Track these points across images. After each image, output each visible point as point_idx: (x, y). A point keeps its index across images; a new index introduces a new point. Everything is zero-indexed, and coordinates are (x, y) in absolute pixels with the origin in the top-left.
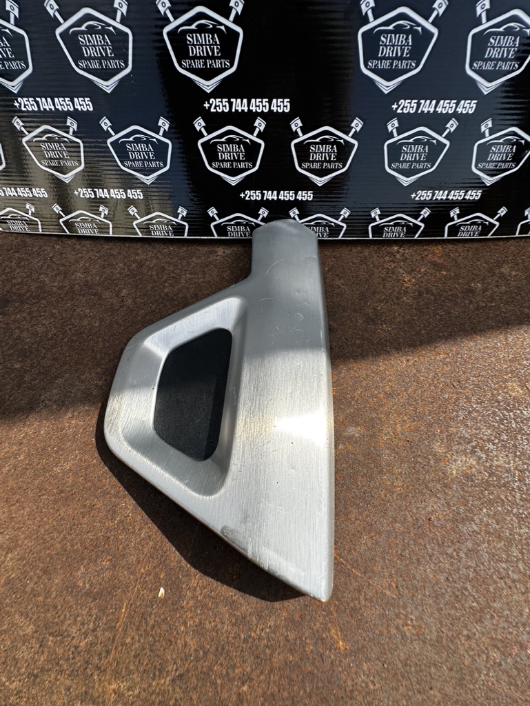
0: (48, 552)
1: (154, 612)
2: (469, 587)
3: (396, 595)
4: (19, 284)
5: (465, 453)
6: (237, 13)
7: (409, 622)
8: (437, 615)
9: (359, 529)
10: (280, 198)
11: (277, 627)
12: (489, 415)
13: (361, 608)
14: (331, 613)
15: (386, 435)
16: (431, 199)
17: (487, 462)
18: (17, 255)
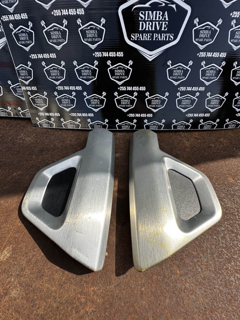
2: (224, 250)
3: (197, 253)
4: (47, 145)
6: (131, 65)
8: (213, 261)
12: (223, 189)
13: (184, 259)
14: (173, 260)
16: (193, 116)
17: (224, 205)
18: (45, 135)
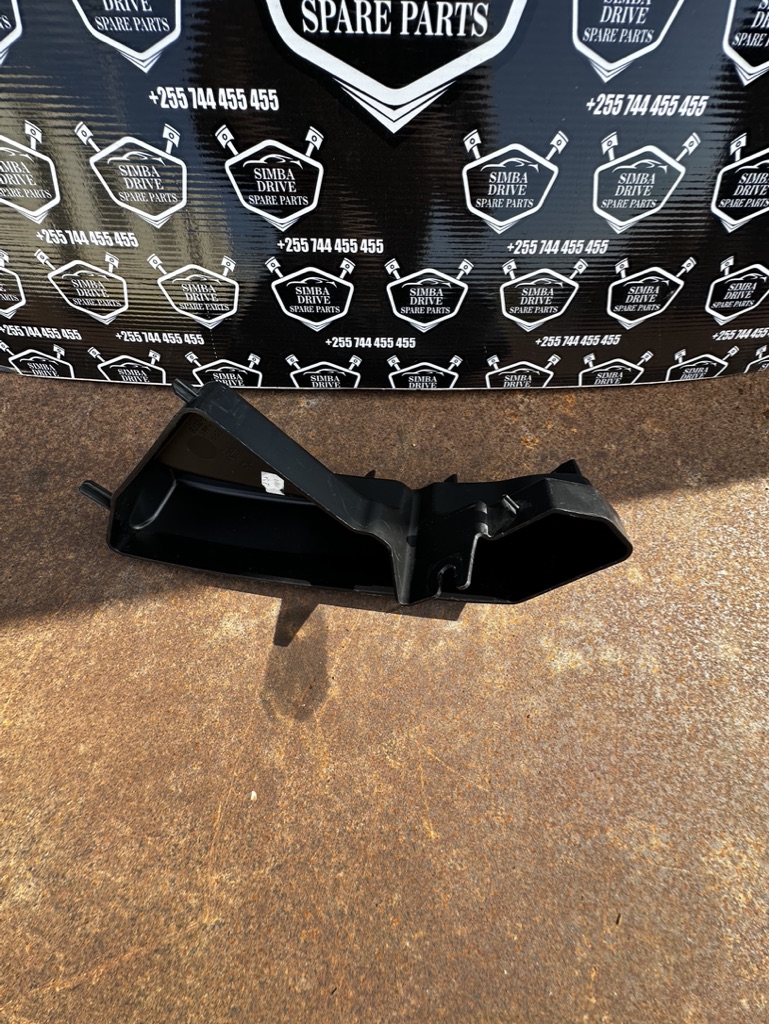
0: (135, 759)
1: (249, 812)
3: (488, 789)
5: (572, 647)
6: (315, 147)
7: (499, 813)
8: (526, 805)
9: (456, 728)
10: (375, 345)
11: (371, 821)
12: (603, 606)
13: (453, 802)
16: (560, 346)
17: (593, 656)
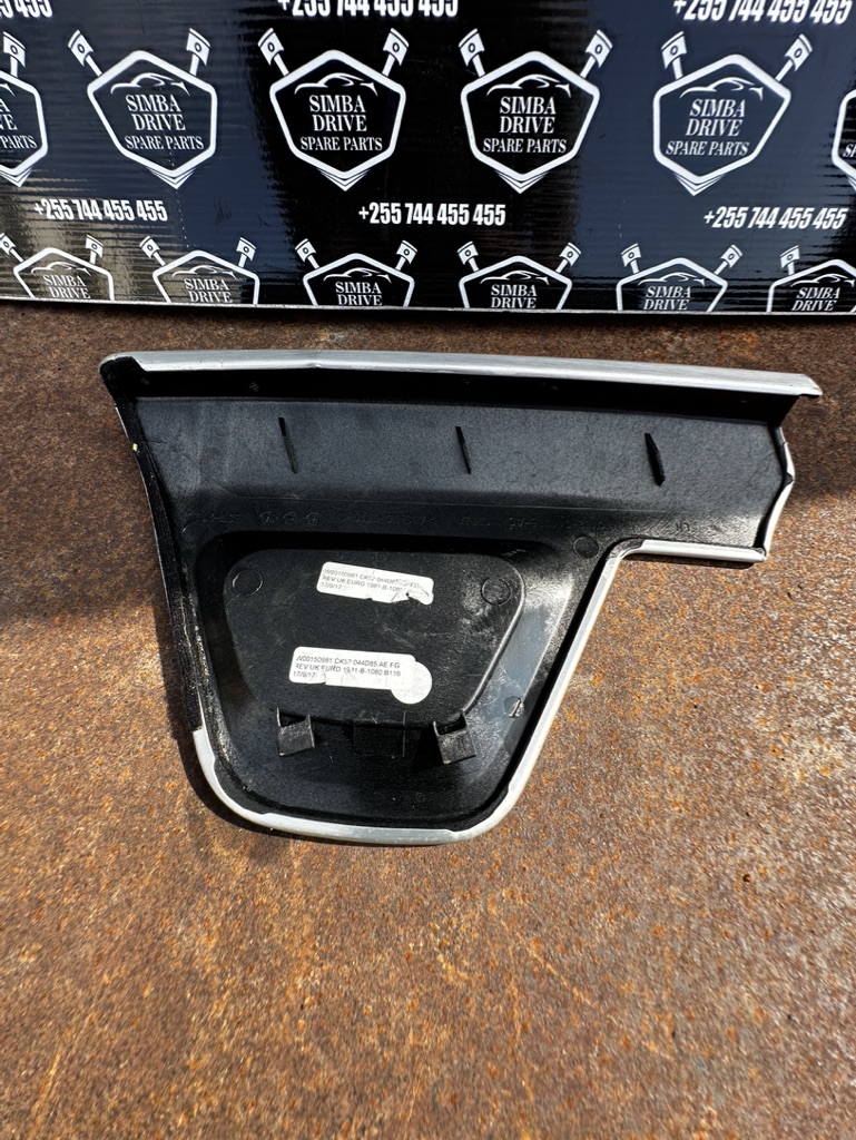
1: (120, 1078)
2: (840, 1040)
3: (673, 1054)
5: (817, 732)
7: (703, 1122)
8: (767, 1107)
9: (589, 897)
10: (439, 219)
11: (396, 1123)
13: (590, 1084)
14: (522, 1093)
15: (647, 692)
16: (745, 227)
